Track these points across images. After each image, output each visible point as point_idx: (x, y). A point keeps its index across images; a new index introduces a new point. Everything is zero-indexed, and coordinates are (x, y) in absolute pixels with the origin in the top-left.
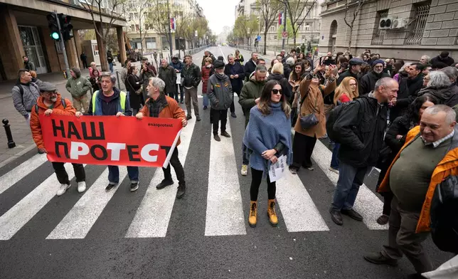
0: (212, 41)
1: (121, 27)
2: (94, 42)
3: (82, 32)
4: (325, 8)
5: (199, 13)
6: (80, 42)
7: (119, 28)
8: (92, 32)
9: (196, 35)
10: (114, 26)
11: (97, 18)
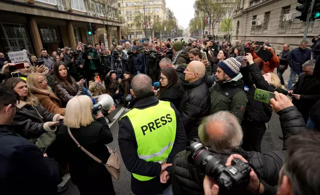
0: (179, 33)
1: (119, 27)
2: (105, 35)
3: (100, 29)
4: (235, 14)
5: (170, 15)
6: (98, 35)
7: (118, 27)
8: (104, 29)
9: (165, 30)
10: (115, 26)
11: (106, 23)
